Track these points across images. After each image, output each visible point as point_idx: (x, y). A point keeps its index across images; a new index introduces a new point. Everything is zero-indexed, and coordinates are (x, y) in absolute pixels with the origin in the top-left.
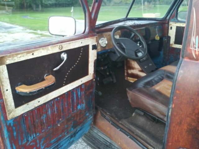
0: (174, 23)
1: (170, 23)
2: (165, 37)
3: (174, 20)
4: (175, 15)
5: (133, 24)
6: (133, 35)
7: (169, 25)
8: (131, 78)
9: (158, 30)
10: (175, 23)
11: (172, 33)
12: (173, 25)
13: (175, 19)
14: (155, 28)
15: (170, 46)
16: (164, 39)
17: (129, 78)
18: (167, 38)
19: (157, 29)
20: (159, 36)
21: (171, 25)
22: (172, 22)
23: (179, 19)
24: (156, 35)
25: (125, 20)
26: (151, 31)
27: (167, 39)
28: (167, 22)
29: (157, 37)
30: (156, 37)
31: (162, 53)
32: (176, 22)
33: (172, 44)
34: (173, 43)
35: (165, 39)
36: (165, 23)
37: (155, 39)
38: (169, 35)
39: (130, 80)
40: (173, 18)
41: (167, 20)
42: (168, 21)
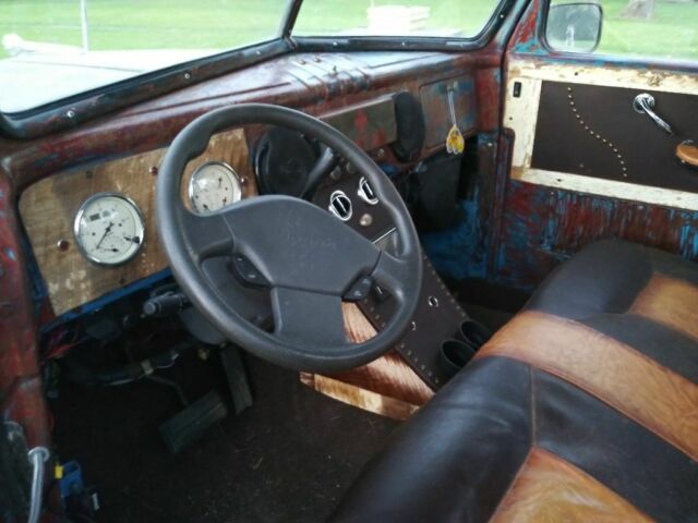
0: (532, 65)
1: (514, 64)
2: (490, 132)
3: (529, 49)
4: (538, 24)
5: (326, 80)
6: (328, 155)
7: (509, 75)
8: (330, 381)
9: (454, 98)
10: (538, 67)
11: (522, 116)
12: (524, 72)
13: (536, 41)
14: (444, 91)
15: (513, 176)
16: (480, 141)
17: (318, 378)
18: (495, 136)
19: (450, 96)
20: (462, 133)
21: (516, 72)
22: (523, 57)
23: (555, 44)
24: (451, 126)
25: (280, 50)
26: (426, 110)
27: (499, 141)
28: (497, 58)
29: (454, 139)
30: (449, 139)
31: (472, 207)
32: (540, 58)
33: (521, 169)
34: (528, 166)
35: (487, 143)
36: (487, 66)
37: (445, 149)
38: (507, 123)
39: (329, 389)
40: (524, 39)
41: (495, 46)
42: (500, 51)
